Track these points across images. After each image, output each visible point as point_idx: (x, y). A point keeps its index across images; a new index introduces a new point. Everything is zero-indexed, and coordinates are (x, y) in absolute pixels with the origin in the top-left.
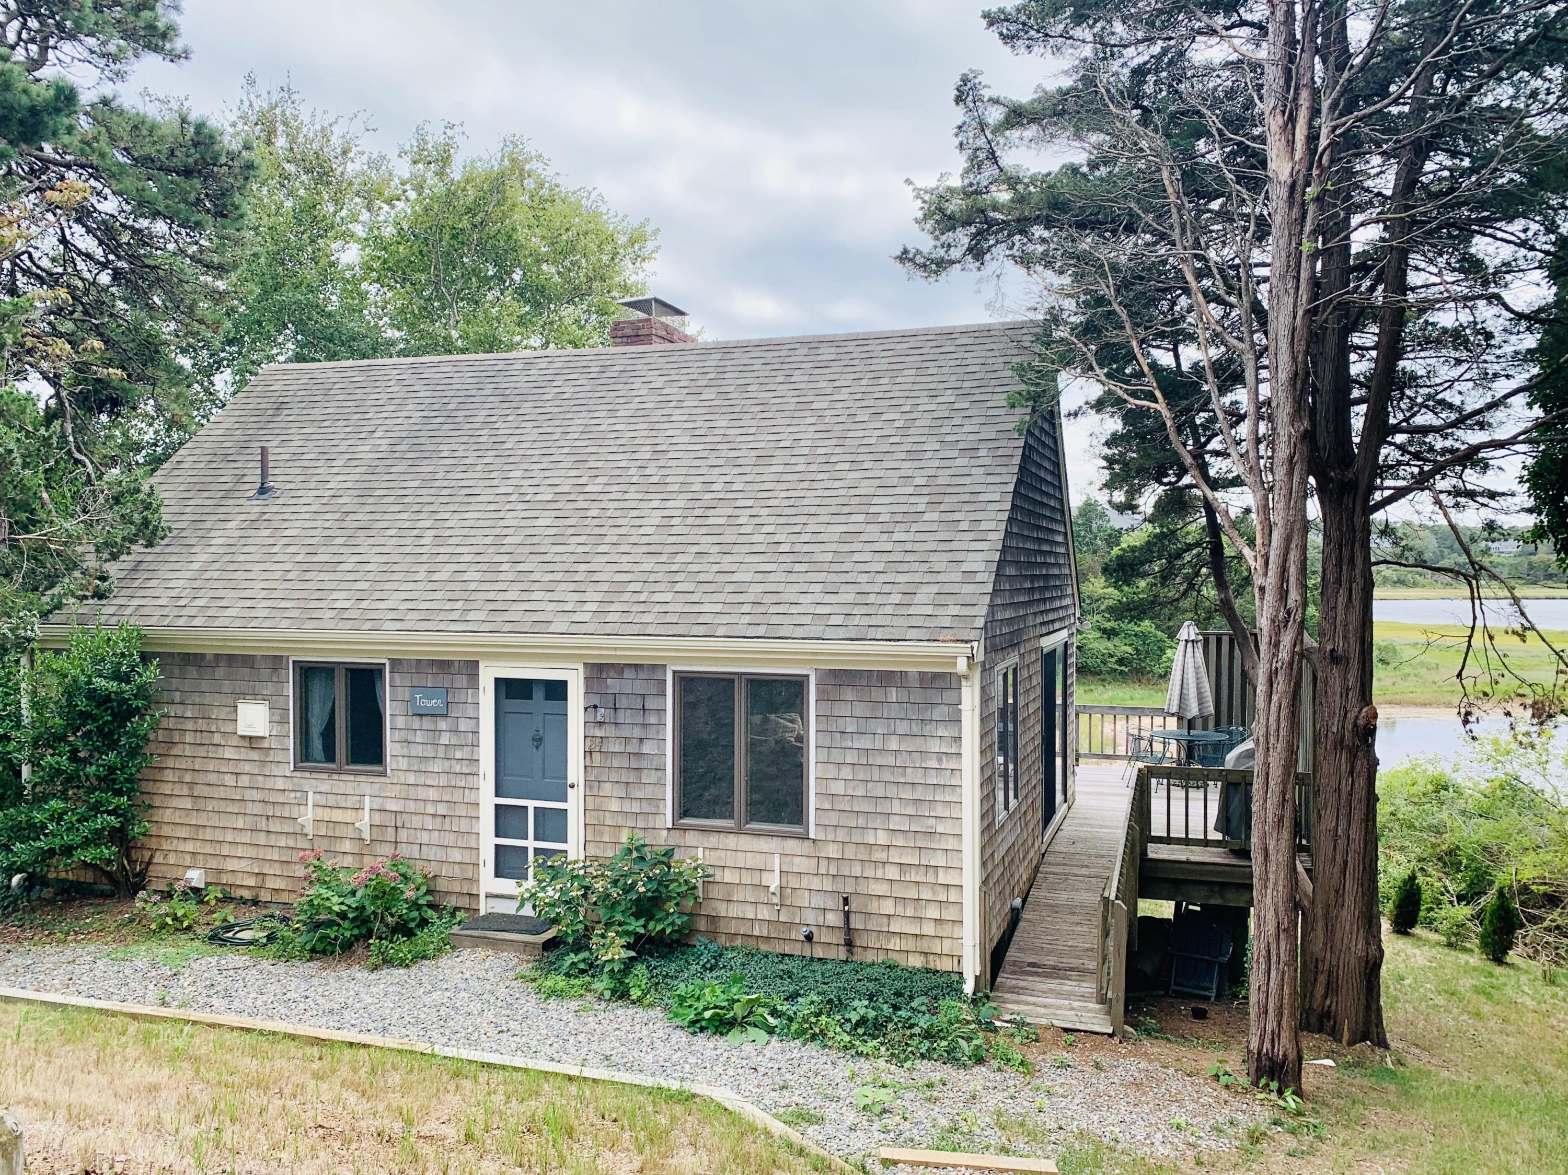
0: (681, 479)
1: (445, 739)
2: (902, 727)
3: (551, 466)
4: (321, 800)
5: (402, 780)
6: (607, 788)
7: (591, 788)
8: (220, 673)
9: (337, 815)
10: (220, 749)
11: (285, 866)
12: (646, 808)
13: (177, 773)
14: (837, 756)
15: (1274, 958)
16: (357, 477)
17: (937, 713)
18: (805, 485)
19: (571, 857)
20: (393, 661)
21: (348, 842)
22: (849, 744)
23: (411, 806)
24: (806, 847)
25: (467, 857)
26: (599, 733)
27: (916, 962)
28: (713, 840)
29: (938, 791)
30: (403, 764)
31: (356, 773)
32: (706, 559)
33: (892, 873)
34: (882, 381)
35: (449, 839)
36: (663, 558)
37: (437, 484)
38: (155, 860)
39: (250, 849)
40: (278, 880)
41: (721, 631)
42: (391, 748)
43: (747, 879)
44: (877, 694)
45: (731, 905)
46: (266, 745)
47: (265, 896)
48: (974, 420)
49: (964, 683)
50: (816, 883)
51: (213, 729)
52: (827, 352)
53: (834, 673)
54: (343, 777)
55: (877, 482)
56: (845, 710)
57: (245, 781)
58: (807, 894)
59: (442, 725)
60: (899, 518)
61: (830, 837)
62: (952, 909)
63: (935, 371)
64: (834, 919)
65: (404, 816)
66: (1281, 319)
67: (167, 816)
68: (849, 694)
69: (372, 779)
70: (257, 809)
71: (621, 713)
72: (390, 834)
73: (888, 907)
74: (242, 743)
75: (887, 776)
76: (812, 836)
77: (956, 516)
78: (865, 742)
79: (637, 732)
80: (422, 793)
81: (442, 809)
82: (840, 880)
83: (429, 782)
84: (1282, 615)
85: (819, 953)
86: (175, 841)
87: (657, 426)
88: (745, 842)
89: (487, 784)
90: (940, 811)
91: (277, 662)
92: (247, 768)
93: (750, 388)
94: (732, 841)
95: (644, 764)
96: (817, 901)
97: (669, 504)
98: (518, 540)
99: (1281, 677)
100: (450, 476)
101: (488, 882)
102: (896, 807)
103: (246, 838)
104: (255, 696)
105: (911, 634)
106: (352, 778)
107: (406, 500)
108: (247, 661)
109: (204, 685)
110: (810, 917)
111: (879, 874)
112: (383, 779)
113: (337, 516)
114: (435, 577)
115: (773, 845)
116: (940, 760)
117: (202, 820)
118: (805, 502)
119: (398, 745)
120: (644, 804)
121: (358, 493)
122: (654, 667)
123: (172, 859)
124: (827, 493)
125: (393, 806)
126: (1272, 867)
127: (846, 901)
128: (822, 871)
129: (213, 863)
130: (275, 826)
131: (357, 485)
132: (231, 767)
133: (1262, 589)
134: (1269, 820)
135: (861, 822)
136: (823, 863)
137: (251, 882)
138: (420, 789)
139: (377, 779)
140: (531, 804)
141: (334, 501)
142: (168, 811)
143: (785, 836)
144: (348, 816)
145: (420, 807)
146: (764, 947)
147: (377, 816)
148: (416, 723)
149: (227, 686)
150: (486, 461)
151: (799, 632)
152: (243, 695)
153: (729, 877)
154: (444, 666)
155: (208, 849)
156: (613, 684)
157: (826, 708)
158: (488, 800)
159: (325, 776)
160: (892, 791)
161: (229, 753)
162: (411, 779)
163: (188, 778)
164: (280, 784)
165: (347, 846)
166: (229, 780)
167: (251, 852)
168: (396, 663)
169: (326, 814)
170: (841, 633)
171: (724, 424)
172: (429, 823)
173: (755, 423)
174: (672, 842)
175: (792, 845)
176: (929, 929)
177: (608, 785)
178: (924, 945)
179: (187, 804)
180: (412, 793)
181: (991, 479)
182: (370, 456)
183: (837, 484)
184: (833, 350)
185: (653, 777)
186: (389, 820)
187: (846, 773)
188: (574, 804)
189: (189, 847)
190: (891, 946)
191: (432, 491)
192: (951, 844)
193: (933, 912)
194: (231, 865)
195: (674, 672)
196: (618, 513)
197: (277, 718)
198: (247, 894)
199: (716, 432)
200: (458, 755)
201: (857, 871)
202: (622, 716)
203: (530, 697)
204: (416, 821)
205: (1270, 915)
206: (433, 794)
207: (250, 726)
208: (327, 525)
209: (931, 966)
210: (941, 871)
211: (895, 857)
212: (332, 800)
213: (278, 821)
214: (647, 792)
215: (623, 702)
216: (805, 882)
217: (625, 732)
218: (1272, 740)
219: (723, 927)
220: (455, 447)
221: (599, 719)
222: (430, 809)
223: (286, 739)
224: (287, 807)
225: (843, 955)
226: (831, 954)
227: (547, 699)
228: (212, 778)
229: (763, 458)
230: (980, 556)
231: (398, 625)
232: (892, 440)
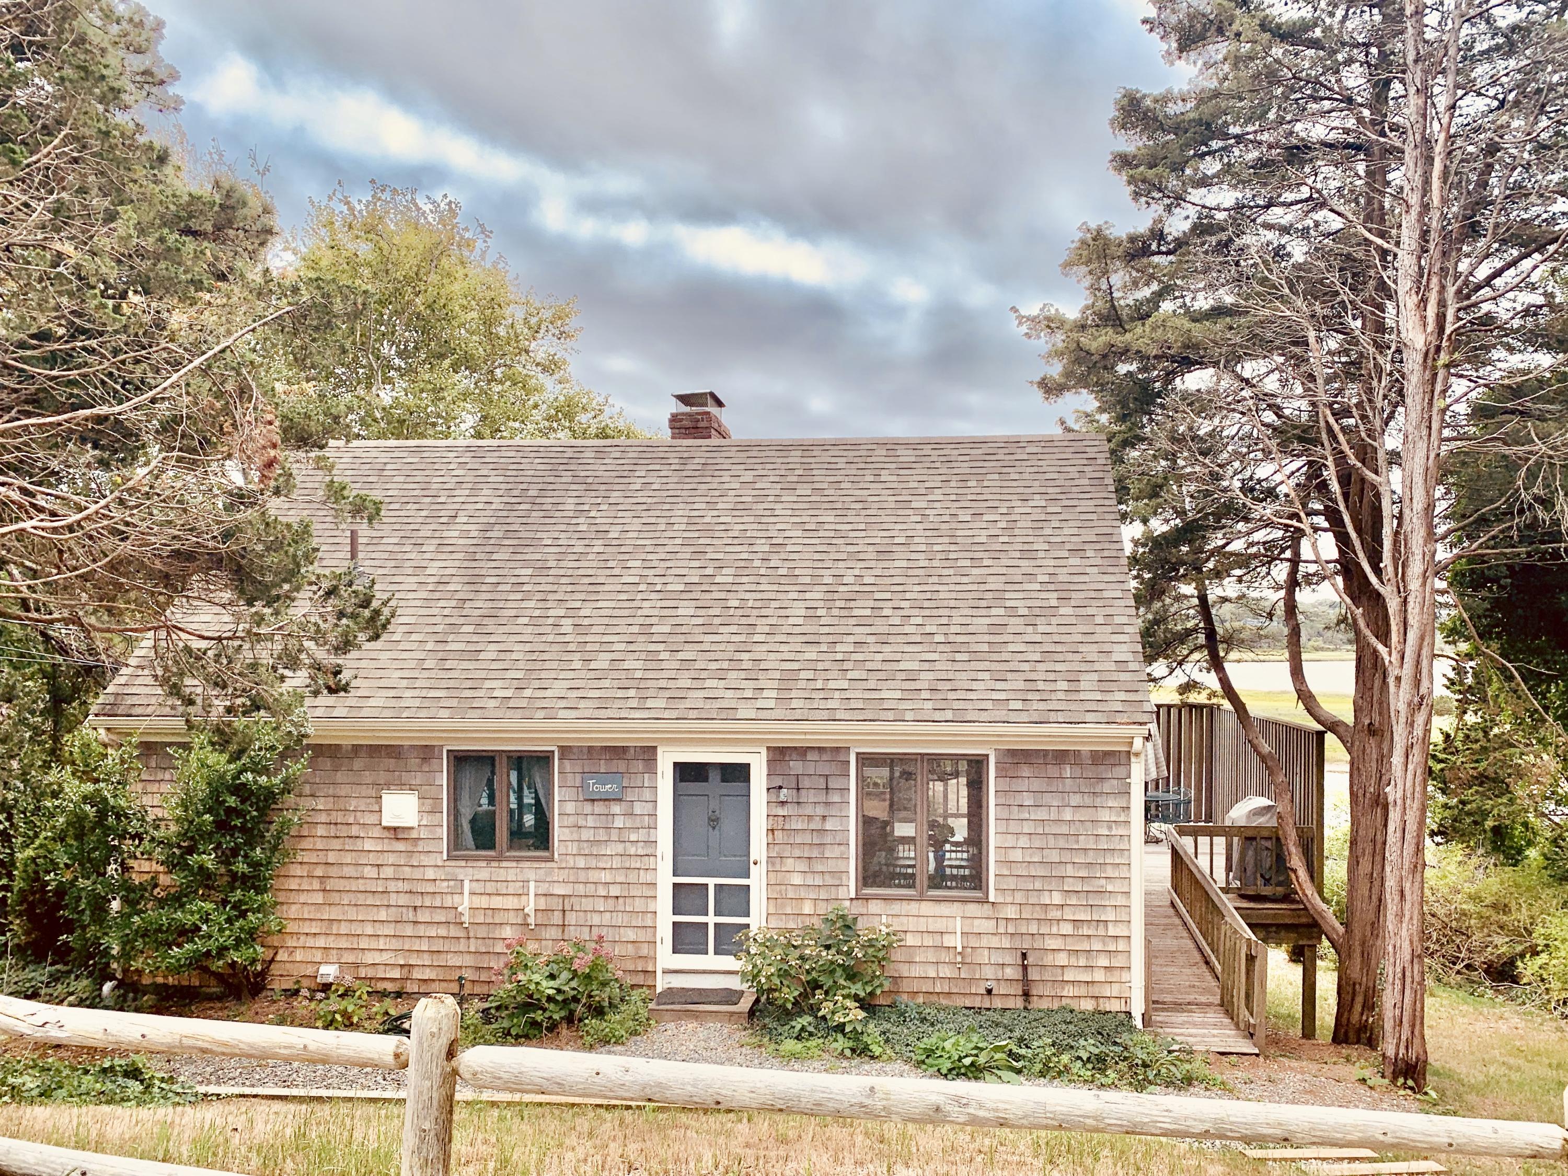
0: (810, 572)
1: (619, 822)
2: (1075, 800)
3: (669, 556)
4: (478, 887)
5: (571, 864)
6: (790, 864)
7: (773, 864)
8: (358, 764)
9: (497, 902)
10: (359, 841)
11: (435, 956)
12: (829, 880)
13: (306, 867)
14: (1014, 827)
15: (1408, 980)
16: (457, 564)
17: (1107, 787)
18: (935, 579)
19: (754, 930)
20: (561, 748)
21: (508, 928)
22: (1027, 816)
23: (581, 889)
24: (986, 910)
25: (642, 936)
26: (781, 811)
27: (1088, 1005)
28: (896, 907)
29: (1108, 854)
30: (573, 848)
31: (518, 860)
32: (864, 648)
33: (1067, 929)
34: (969, 484)
35: (619, 919)
36: (824, 648)
37: (551, 572)
38: (278, 958)
39: (394, 940)
40: (428, 970)
41: (909, 716)
42: (558, 833)
43: (928, 941)
44: (1053, 771)
45: (913, 967)
46: (414, 835)
47: (411, 987)
48: (1071, 524)
49: (1133, 759)
50: (995, 942)
51: (351, 820)
52: (906, 455)
53: (1012, 753)
54: (504, 864)
55: (1003, 579)
56: (1023, 785)
57: (388, 872)
58: (986, 952)
59: (616, 808)
60: (1037, 611)
61: (1009, 899)
62: (1120, 957)
63: (1016, 477)
64: (1012, 973)
65: (573, 899)
66: (1417, 459)
67: (293, 911)
68: (1026, 771)
69: (536, 865)
70: (403, 900)
71: (803, 792)
72: (557, 918)
73: (1062, 959)
74: (386, 834)
75: (1062, 843)
76: (991, 899)
77: (1090, 611)
78: (1042, 814)
79: (820, 810)
80: (594, 876)
81: (615, 891)
82: (1018, 938)
83: (601, 865)
84: (1416, 699)
85: (998, 1003)
86: (302, 938)
87: (764, 520)
88: (927, 908)
89: (665, 866)
90: (1110, 872)
91: (427, 753)
92: (391, 859)
93: (843, 485)
94: (913, 907)
95: (828, 839)
96: (997, 958)
97: (808, 596)
98: (667, 629)
99: (1416, 750)
100: (562, 564)
101: (666, 957)
102: (1070, 870)
103: (389, 930)
104: (402, 786)
105: (1089, 717)
106: (514, 864)
107: (525, 588)
108: (393, 752)
109: (340, 777)
110: (989, 972)
111: (1054, 930)
112: (549, 865)
113: (454, 603)
114: (593, 665)
115: (956, 908)
116: (1110, 828)
117: (335, 913)
118: (942, 595)
119: (567, 830)
120: (827, 876)
121: (466, 579)
122: (838, 749)
123: (298, 956)
124: (958, 588)
125: (559, 890)
126: (1407, 906)
127: (1024, 956)
128: (1001, 930)
129: (349, 958)
130: (423, 916)
131: (463, 572)
132: (372, 859)
133: (1398, 679)
134: (1406, 867)
135: (1038, 885)
136: (1002, 923)
137: (396, 974)
138: (591, 873)
139: (543, 865)
140: (711, 882)
141: (441, 587)
142: (294, 907)
143: (964, 901)
144: (511, 903)
145: (591, 889)
146: (944, 1002)
147: (542, 901)
148: (588, 808)
149: (368, 777)
150: (596, 549)
151: (984, 716)
152: (388, 785)
153: (910, 940)
154: (617, 752)
155: (344, 944)
156: (796, 766)
157: (1005, 784)
158: (665, 879)
159: (484, 864)
160: (1066, 857)
161: (368, 845)
162: (581, 863)
163: (319, 872)
164: (430, 874)
165: (507, 932)
166: (370, 872)
167: (395, 944)
168: (565, 751)
169: (484, 902)
170: (1024, 717)
171: (832, 519)
172: (601, 905)
173: (861, 519)
174: (854, 911)
175: (973, 909)
176: (1099, 976)
177: (791, 861)
178: (1095, 990)
179: (319, 898)
180: (582, 876)
181: (1107, 578)
182: (461, 541)
183: (965, 580)
184: (911, 452)
185: (837, 851)
186: (556, 904)
187: (1023, 842)
188: (757, 881)
189: (321, 942)
190: (1065, 993)
191: (550, 579)
192: (1120, 900)
193: (1103, 961)
194: (370, 958)
195: (858, 754)
196: (759, 604)
197: (428, 808)
198: (390, 987)
199: (826, 526)
200: (633, 837)
201: (1033, 929)
202: (804, 796)
203: (706, 780)
204: (587, 904)
205: (1406, 946)
206: (605, 876)
207: (398, 817)
208: (446, 612)
209: (1101, 1008)
210: (1110, 925)
211: (1069, 914)
212: (490, 888)
213: (427, 911)
214: (831, 866)
215: (805, 782)
216: (985, 942)
217: (809, 810)
218: (1408, 802)
219: (905, 986)
220: (556, 535)
221: (782, 798)
222: (602, 892)
223: (438, 829)
224: (438, 897)
225: (1019, 1003)
226: (1010, 1003)
227: (723, 781)
228: (348, 871)
229: (884, 554)
230: (1124, 648)
231: (574, 714)
232: (1001, 539)
